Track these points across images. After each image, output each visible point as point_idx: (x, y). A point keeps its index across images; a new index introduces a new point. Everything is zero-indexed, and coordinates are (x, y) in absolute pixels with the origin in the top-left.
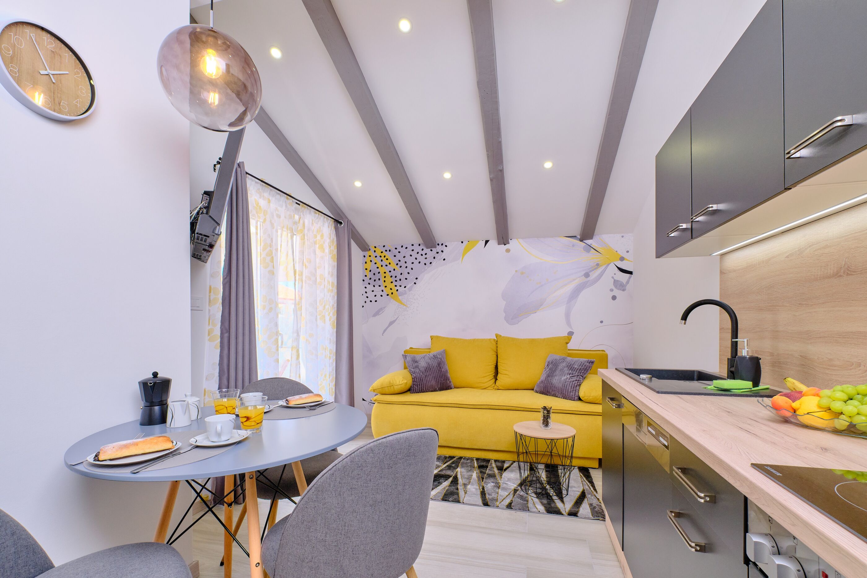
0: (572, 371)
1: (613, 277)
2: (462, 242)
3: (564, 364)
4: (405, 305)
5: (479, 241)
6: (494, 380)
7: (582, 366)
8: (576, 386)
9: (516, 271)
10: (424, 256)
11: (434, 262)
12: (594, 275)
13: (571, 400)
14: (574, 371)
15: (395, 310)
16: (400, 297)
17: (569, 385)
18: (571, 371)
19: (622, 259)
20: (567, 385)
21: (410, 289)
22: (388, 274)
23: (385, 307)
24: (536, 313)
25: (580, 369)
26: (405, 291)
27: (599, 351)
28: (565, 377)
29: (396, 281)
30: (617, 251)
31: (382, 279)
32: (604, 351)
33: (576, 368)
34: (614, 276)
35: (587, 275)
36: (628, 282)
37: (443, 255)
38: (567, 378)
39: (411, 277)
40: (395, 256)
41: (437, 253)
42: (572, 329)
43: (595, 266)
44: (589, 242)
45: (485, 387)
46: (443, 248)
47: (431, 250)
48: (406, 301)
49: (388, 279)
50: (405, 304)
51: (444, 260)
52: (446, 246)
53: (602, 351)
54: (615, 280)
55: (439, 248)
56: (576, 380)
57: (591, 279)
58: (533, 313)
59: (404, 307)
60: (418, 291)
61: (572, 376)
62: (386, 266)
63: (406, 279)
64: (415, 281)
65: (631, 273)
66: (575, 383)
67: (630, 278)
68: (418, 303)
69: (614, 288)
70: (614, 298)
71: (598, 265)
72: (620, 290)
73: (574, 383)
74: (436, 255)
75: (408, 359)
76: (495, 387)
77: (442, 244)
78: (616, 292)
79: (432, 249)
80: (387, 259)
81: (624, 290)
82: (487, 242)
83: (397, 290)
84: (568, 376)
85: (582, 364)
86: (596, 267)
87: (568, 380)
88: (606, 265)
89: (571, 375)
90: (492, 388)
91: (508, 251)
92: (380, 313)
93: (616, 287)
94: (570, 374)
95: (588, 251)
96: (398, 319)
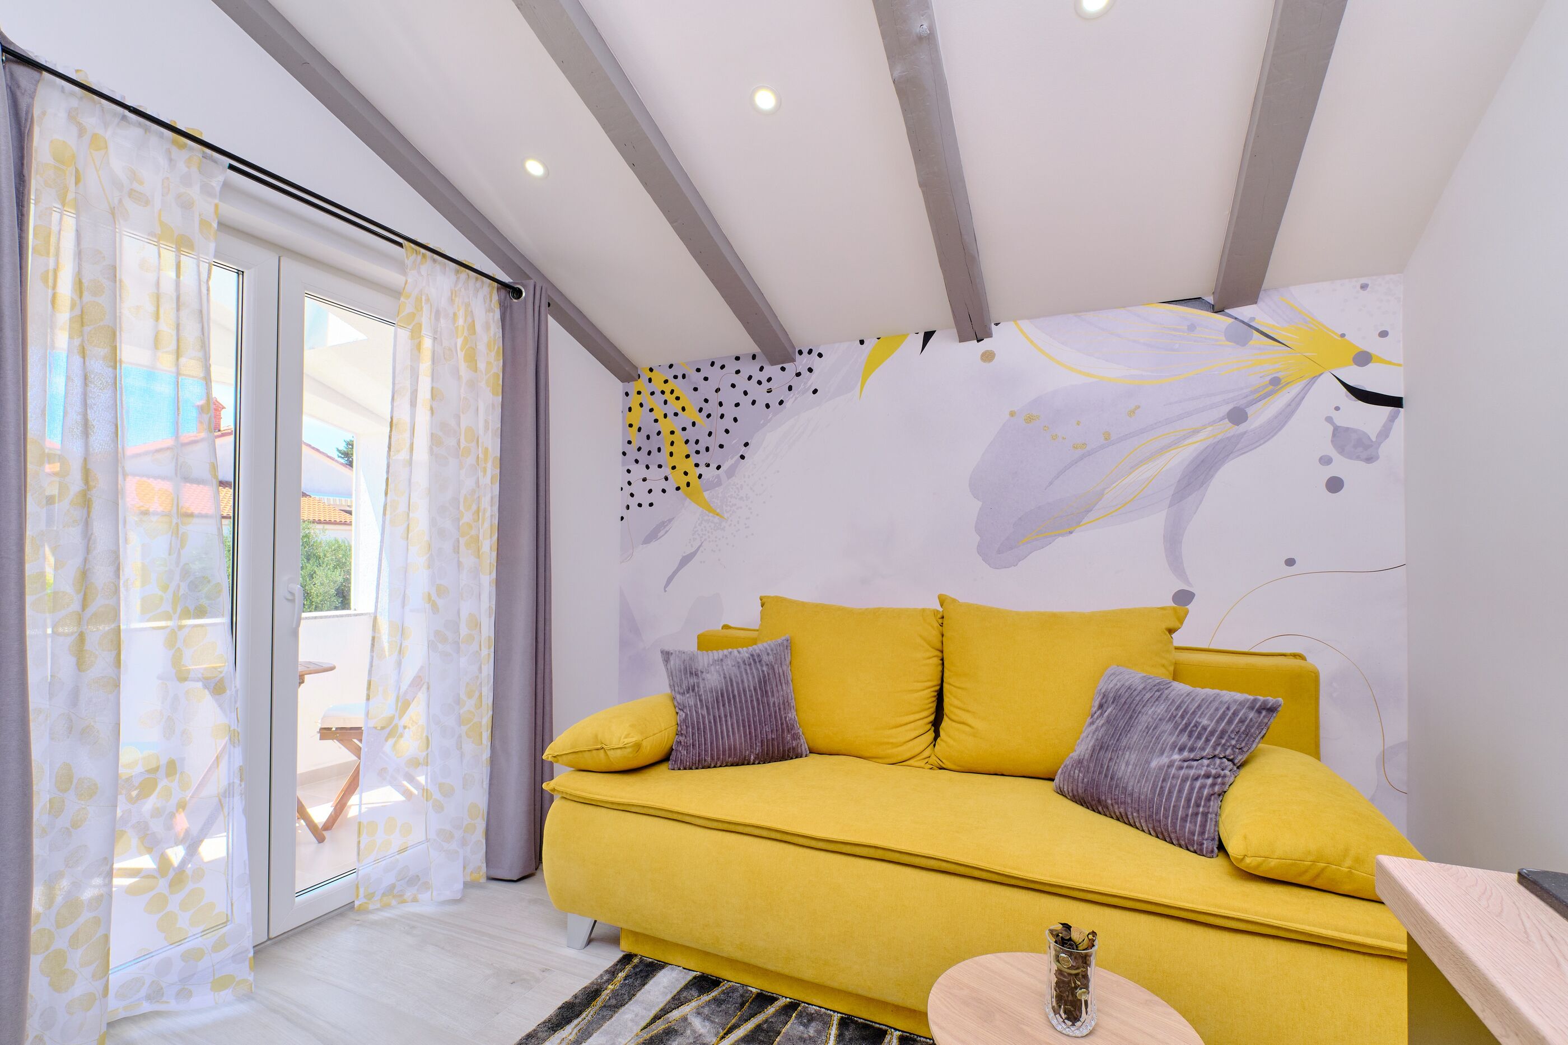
0: (1190, 736)
1: (1329, 420)
2: (862, 342)
3: (1161, 709)
4: (717, 515)
5: (905, 335)
6: (931, 735)
7: (1230, 722)
8: (1208, 799)
9: (1012, 414)
10: (766, 385)
11: (790, 399)
12: (1260, 416)
13: (1188, 850)
14: (1199, 737)
15: (695, 527)
16: (706, 494)
17: (1180, 791)
18: (1184, 738)
19: (1363, 359)
20: (1170, 792)
21: (731, 473)
22: (679, 437)
23: (670, 521)
24: (1071, 533)
25: (1223, 732)
26: (718, 476)
27: (1284, 655)
28: (1165, 760)
29: (698, 452)
30: (1343, 335)
31: (667, 449)
32: (1302, 657)
33: (1205, 728)
34: (1335, 415)
35: (1238, 416)
36: (1385, 433)
37: (812, 381)
38: (1171, 765)
39: (734, 442)
40: (696, 389)
41: (798, 374)
42: (1189, 584)
43: (1266, 386)
44: (1245, 312)
45: (900, 759)
46: (813, 361)
47: (783, 369)
48: (719, 504)
49: (681, 449)
50: (718, 511)
51: (815, 391)
52: (820, 355)
53: (1295, 656)
54: (1336, 430)
55: (802, 362)
56: (1207, 776)
57: (1252, 427)
58: (1062, 535)
59: (716, 520)
60: (749, 477)
61: (1192, 756)
62: (676, 414)
63: (721, 446)
64: (743, 450)
65: (1396, 402)
66: (1203, 787)
67: (1392, 419)
68: (750, 509)
69: (1333, 453)
70: (1335, 485)
71: (1275, 382)
72: (1358, 458)
73: (1198, 784)
74: (795, 382)
75: (672, 663)
76: (933, 760)
77: (810, 352)
78: (1342, 467)
79: (784, 365)
80: (678, 398)
81: (1369, 460)
82: (928, 336)
83: (700, 476)
84: (1176, 757)
85: (1230, 713)
86: (1271, 387)
87: (1173, 771)
88: (1305, 381)
89: (1186, 754)
90: (922, 764)
91: (988, 356)
92: (660, 534)
93: (1341, 450)
94: (1181, 750)
95: (1242, 341)
96: (701, 549)
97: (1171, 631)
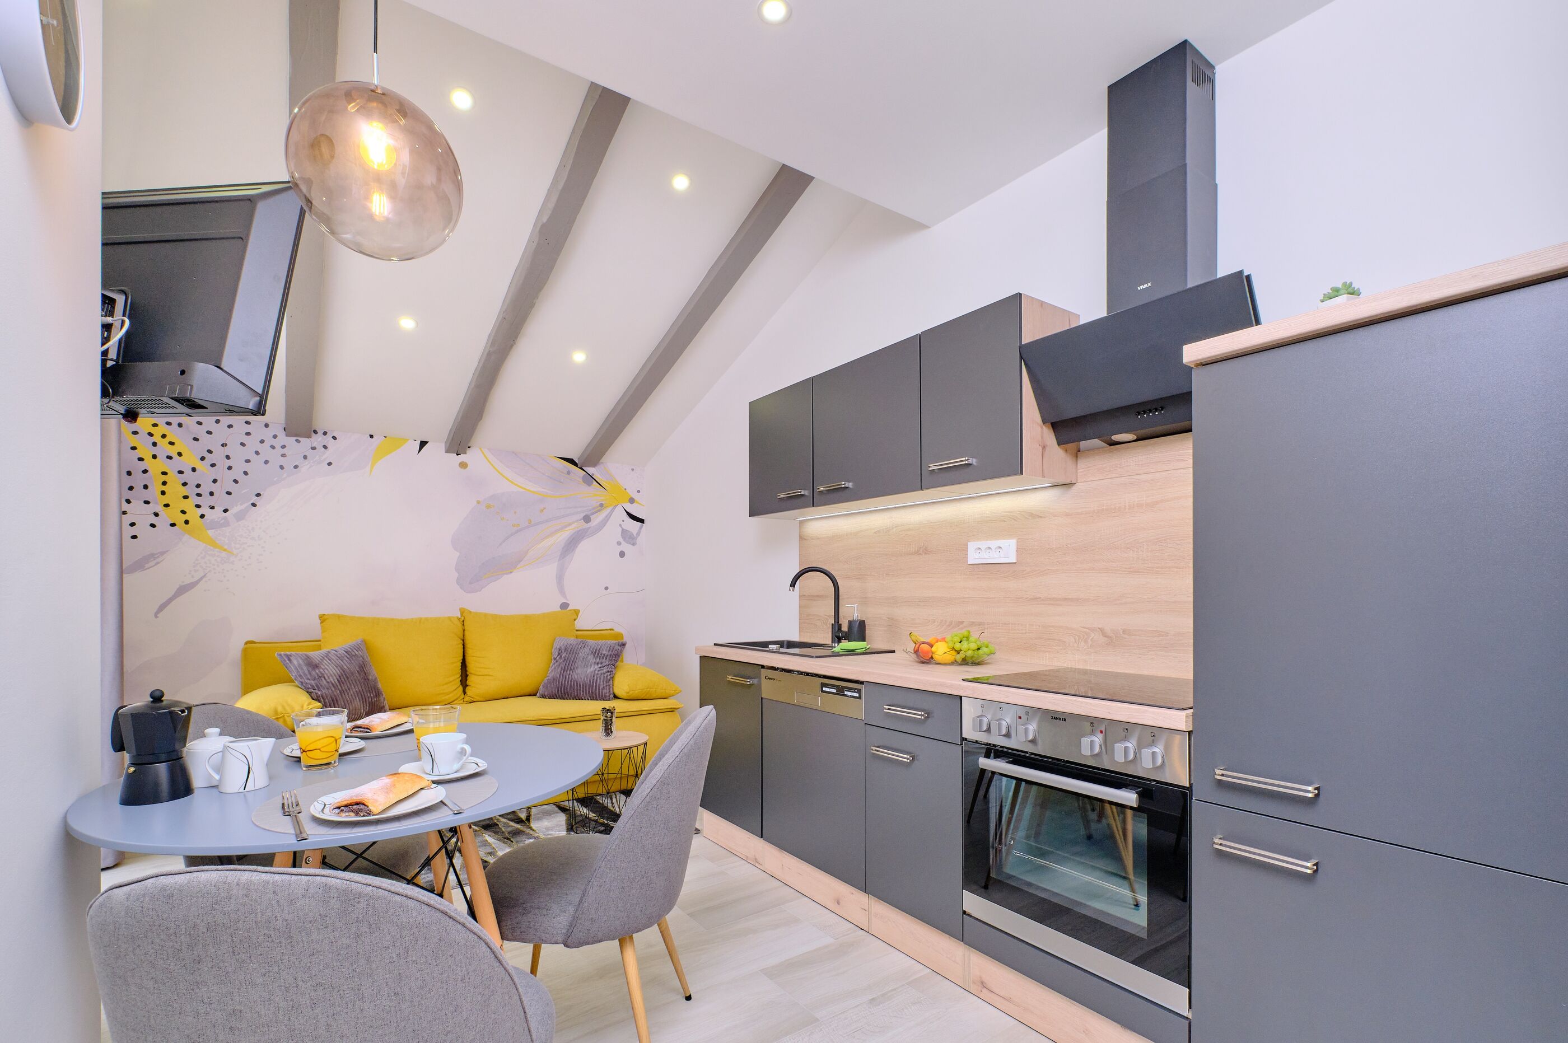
0: (600, 659)
1: (620, 525)
2: (371, 436)
3: (587, 650)
4: (225, 550)
5: (408, 440)
6: (461, 688)
7: (612, 651)
8: (610, 680)
9: (478, 502)
10: (279, 451)
11: (305, 467)
12: (596, 520)
13: (604, 700)
14: (603, 658)
15: (197, 560)
16: (210, 532)
17: (600, 679)
18: (598, 660)
19: (632, 501)
20: (597, 680)
21: (240, 516)
22: (173, 478)
23: (162, 553)
24: (511, 573)
25: (611, 655)
26: (225, 518)
27: (607, 630)
28: (592, 669)
29: (199, 495)
30: (625, 489)
31: (156, 487)
32: (613, 630)
33: (604, 654)
34: (622, 523)
35: (587, 519)
36: (638, 534)
37: (328, 455)
38: (596, 670)
39: (245, 490)
40: (196, 439)
41: (314, 448)
42: (567, 599)
43: (597, 507)
44: (590, 470)
45: (451, 701)
46: (328, 440)
47: (298, 441)
48: (227, 542)
49: (174, 489)
50: (226, 547)
51: (330, 464)
52: (334, 438)
53: (610, 630)
54: (623, 530)
55: (318, 440)
56: (608, 672)
57: (592, 525)
58: (507, 574)
59: (224, 554)
60: (261, 521)
61: (601, 666)
62: (169, 457)
63: (229, 493)
64: (254, 499)
65: (642, 521)
66: (607, 676)
67: (641, 528)
68: (263, 547)
69: (621, 540)
70: (622, 554)
71: (601, 505)
72: (630, 543)
73: (605, 675)
74: (310, 453)
75: (295, 662)
76: (467, 699)
77: (325, 433)
78: (626, 547)
79: (299, 439)
80: (172, 443)
81: (634, 544)
82: (423, 444)
83: (202, 516)
84: (596, 667)
85: (612, 648)
86: (600, 508)
87: (597, 672)
88: (611, 507)
89: (600, 665)
90: (462, 701)
91: (463, 465)
92: (147, 566)
93: (624, 538)
94: (598, 664)
95: (590, 484)
96: (204, 579)
97: (575, 620)
